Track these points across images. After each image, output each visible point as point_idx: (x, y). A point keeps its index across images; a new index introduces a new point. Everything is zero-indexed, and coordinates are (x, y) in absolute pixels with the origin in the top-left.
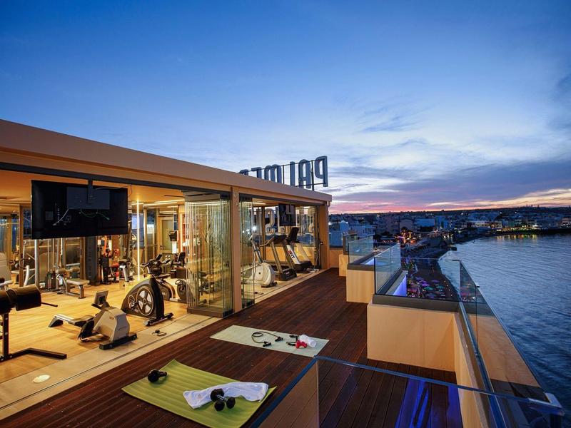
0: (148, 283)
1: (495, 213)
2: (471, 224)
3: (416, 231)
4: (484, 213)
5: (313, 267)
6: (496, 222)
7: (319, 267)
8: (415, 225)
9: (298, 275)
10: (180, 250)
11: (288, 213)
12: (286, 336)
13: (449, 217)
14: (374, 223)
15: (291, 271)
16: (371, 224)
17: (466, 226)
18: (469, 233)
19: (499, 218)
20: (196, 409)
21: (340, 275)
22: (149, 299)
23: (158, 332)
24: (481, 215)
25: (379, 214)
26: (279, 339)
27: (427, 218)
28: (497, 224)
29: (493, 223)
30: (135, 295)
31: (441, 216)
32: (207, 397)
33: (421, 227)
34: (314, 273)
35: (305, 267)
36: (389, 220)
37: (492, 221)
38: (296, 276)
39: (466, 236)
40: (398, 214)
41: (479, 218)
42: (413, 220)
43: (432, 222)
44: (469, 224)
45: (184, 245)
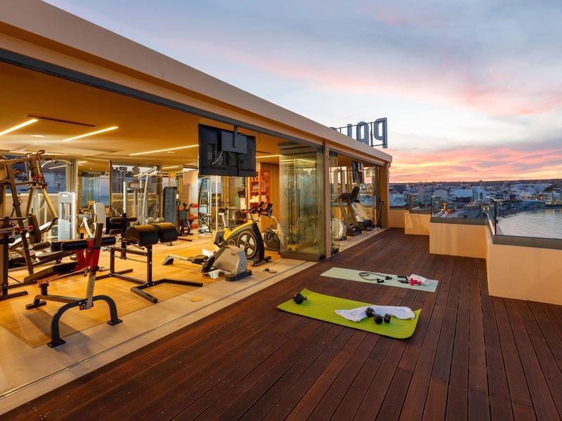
0: (250, 227)
1: (543, 184)
2: (515, 196)
3: (451, 202)
4: (530, 185)
5: (374, 227)
6: (546, 194)
7: (379, 225)
8: (450, 195)
9: (363, 232)
10: (247, 206)
11: (359, 171)
12: (395, 277)
13: (488, 188)
14: (404, 192)
15: (356, 227)
16: (401, 193)
17: (509, 198)
18: (512, 205)
19: (548, 190)
20: (356, 322)
21: (406, 233)
22: (252, 242)
23: (267, 270)
24: (527, 186)
25: (409, 184)
26: (388, 278)
27: (464, 188)
28: (547, 196)
29: (540, 196)
30: (235, 240)
31: (479, 187)
32: (362, 314)
33: (457, 198)
34: (376, 231)
35: (367, 225)
36: (421, 189)
37: (541, 193)
38: (361, 233)
39: (509, 208)
40: (430, 184)
41: (525, 189)
42: (448, 191)
43: (468, 193)
44: (513, 197)
45: (252, 201)
